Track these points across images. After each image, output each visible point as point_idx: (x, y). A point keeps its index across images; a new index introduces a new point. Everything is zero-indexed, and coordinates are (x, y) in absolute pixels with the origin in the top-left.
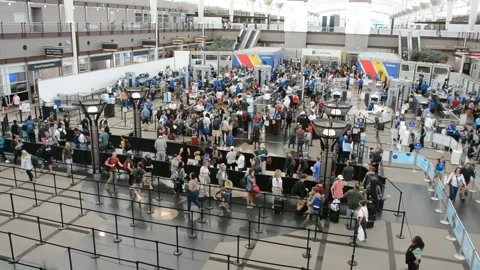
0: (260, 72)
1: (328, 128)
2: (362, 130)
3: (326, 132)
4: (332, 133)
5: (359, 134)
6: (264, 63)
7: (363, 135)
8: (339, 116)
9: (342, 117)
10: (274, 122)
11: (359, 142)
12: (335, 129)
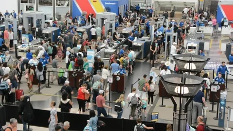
0: (103, 19)
1: (181, 85)
2: (223, 88)
3: (177, 90)
4: (186, 90)
5: (219, 91)
6: (108, 9)
7: (223, 94)
8: (193, 71)
9: (197, 72)
10: (118, 78)
11: (219, 101)
12: (187, 85)
